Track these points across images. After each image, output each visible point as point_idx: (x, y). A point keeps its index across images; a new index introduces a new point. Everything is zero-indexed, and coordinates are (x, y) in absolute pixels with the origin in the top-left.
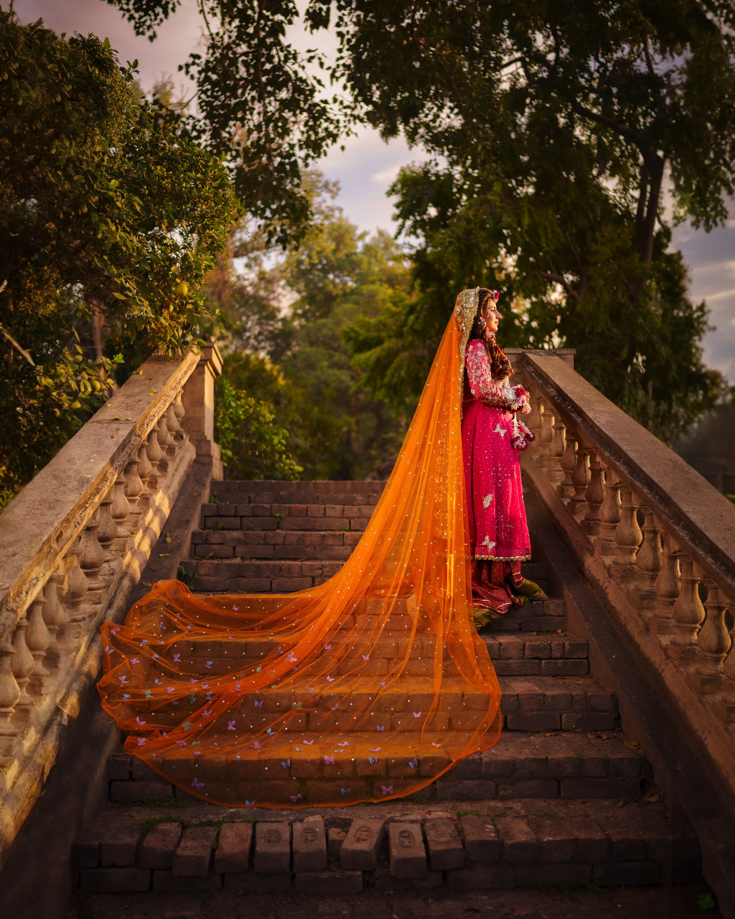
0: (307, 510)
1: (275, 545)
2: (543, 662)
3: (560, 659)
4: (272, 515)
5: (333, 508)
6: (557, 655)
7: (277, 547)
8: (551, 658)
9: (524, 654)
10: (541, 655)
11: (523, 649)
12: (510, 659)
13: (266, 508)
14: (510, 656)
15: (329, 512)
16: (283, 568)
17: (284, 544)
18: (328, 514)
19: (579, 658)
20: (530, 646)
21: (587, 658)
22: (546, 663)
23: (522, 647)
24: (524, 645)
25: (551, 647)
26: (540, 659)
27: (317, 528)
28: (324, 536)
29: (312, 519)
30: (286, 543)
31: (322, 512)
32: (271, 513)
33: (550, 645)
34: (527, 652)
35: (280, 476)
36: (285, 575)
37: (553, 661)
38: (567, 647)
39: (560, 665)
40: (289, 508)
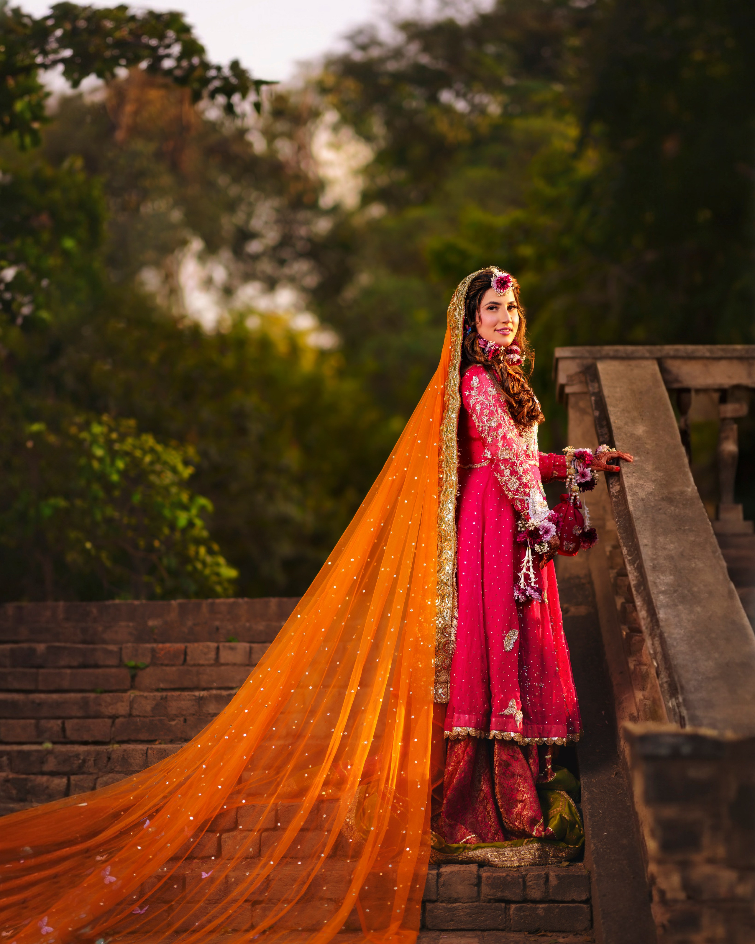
0: (185, 654)
1: (114, 718)
2: (513, 906)
3: (541, 902)
4: (121, 664)
5: (232, 649)
6: (536, 894)
7: (118, 721)
8: (525, 901)
9: (479, 892)
10: (508, 895)
11: (478, 884)
12: (456, 901)
13: (111, 652)
14: (455, 896)
15: (226, 656)
16: (114, 756)
17: (130, 715)
18: (222, 660)
19: (573, 901)
20: (488, 878)
21: (587, 901)
22: (516, 909)
23: (475, 881)
24: (479, 877)
25: (524, 882)
26: (508, 902)
27: (203, 684)
28: (201, 698)
29: (194, 669)
30: (135, 713)
31: (212, 655)
32: (121, 660)
33: (524, 877)
34: (485, 889)
35: (193, 587)
36: (118, 768)
37: (529, 905)
38: (553, 881)
39: (541, 912)
40: (153, 650)
